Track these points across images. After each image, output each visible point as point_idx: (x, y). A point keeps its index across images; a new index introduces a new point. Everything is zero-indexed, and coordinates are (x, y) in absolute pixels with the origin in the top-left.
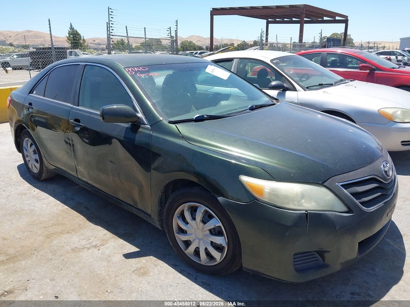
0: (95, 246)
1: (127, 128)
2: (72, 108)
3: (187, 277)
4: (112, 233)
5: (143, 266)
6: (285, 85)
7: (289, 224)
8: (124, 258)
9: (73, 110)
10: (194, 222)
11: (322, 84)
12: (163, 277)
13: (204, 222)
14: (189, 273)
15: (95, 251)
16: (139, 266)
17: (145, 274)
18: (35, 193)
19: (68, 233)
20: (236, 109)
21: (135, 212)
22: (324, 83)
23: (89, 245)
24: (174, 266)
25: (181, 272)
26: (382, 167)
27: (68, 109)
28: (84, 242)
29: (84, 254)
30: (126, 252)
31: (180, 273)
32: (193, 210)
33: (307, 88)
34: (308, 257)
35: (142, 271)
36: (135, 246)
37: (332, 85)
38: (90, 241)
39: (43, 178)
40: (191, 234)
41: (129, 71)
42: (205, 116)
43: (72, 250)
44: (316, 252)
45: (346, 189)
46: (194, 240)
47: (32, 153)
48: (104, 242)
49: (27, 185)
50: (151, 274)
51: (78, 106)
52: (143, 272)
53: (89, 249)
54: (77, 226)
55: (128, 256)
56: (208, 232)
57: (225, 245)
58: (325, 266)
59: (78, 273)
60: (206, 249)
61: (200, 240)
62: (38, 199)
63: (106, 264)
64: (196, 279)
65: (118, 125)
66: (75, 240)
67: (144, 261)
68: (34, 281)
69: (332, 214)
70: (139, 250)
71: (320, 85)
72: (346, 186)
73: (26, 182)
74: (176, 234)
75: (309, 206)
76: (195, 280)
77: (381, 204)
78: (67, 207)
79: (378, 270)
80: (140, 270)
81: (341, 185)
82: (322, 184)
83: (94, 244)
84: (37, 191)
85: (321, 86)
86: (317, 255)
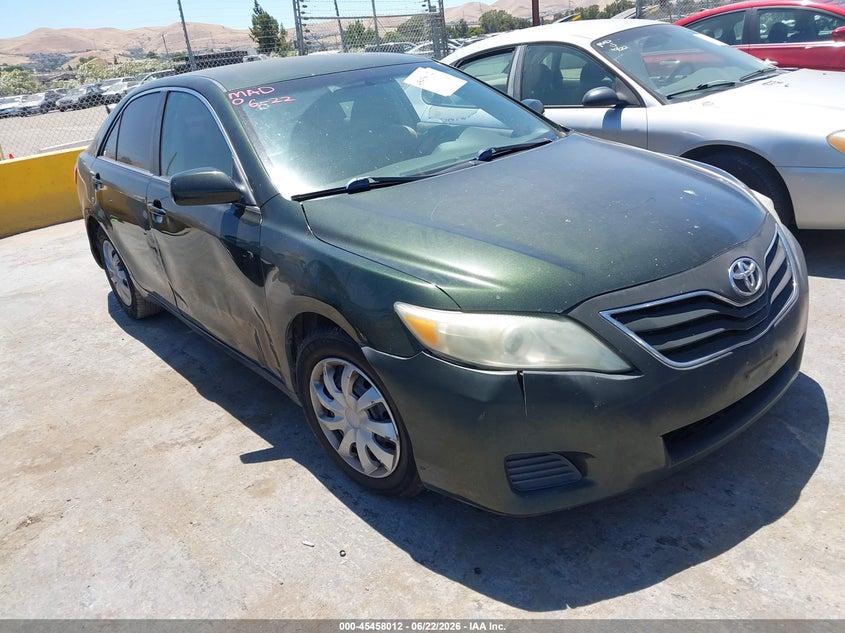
0: (195, 441)
1: (225, 214)
2: (151, 179)
3: (341, 499)
4: (234, 415)
5: (268, 476)
6: (620, 95)
7: (484, 398)
8: (240, 461)
9: (153, 184)
10: (340, 395)
11: (706, 87)
12: (297, 499)
13: (357, 395)
14: (347, 493)
15: (194, 449)
16: (260, 478)
17: (266, 493)
18: (122, 344)
19: (158, 415)
20: (455, 160)
21: (264, 374)
22: (710, 83)
23: (185, 439)
24: (324, 478)
25: (333, 489)
26: (730, 270)
27: (145, 181)
28: (178, 433)
29: (173, 456)
30: (246, 451)
31: (331, 491)
32: (337, 373)
33: (669, 97)
34: (543, 465)
35: (263, 487)
36: (265, 439)
37: (731, 85)
38: (190, 430)
39: (139, 315)
40: (341, 419)
41: (234, 97)
42: (371, 181)
43: (156, 447)
44: (562, 454)
45: (623, 323)
46: (347, 430)
47: (117, 268)
48: (215, 431)
49: (116, 327)
50: (278, 492)
51: (160, 175)
52: (262, 490)
53: (183, 445)
54: (176, 402)
55: (248, 458)
56: (365, 414)
57: (394, 438)
58: (588, 484)
59: (153, 490)
60: (368, 448)
61: (356, 429)
62: (126, 354)
63: (203, 473)
64: (356, 503)
65: (213, 209)
66: (165, 429)
67: (272, 469)
68: (77, 501)
69: (581, 376)
70: (270, 446)
71: (701, 88)
72: (623, 318)
73: (116, 323)
74: (319, 419)
75: (535, 360)
76: (354, 506)
77: (723, 353)
78: (169, 368)
79: (738, 493)
80: (259, 485)
81: (613, 316)
82: (565, 314)
83: (194, 437)
84: (129, 338)
85: (704, 89)
86: (565, 461)
